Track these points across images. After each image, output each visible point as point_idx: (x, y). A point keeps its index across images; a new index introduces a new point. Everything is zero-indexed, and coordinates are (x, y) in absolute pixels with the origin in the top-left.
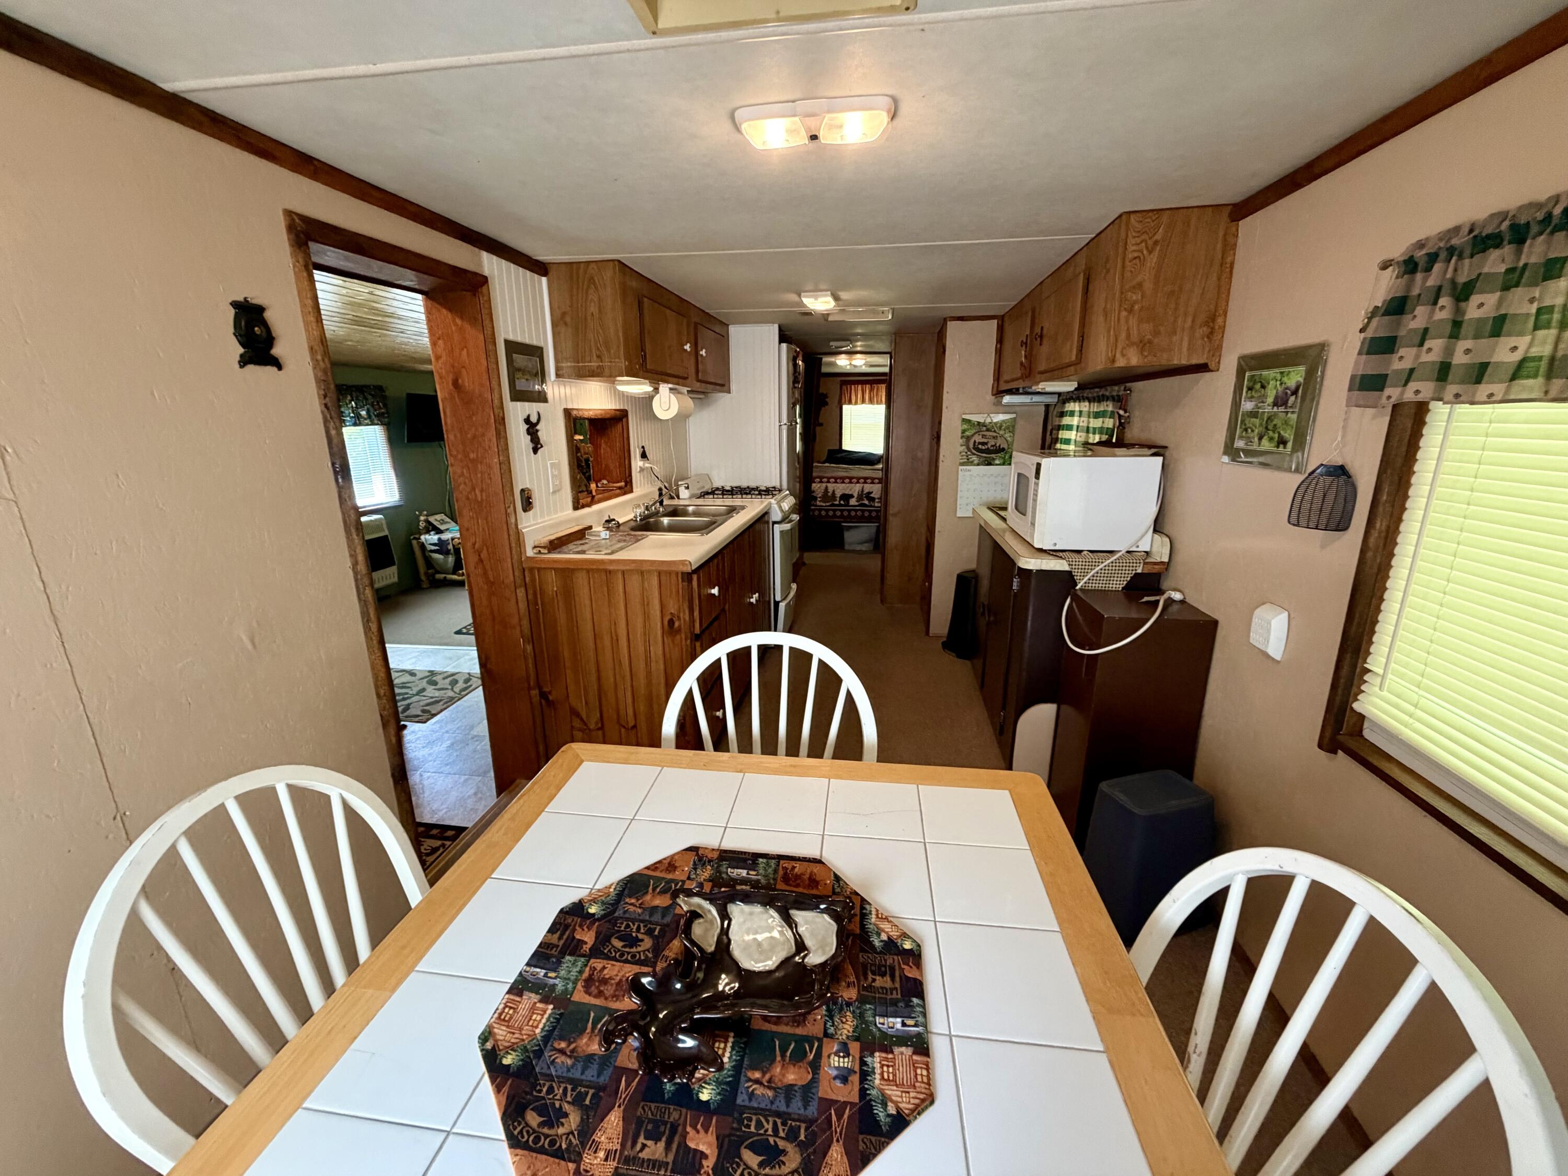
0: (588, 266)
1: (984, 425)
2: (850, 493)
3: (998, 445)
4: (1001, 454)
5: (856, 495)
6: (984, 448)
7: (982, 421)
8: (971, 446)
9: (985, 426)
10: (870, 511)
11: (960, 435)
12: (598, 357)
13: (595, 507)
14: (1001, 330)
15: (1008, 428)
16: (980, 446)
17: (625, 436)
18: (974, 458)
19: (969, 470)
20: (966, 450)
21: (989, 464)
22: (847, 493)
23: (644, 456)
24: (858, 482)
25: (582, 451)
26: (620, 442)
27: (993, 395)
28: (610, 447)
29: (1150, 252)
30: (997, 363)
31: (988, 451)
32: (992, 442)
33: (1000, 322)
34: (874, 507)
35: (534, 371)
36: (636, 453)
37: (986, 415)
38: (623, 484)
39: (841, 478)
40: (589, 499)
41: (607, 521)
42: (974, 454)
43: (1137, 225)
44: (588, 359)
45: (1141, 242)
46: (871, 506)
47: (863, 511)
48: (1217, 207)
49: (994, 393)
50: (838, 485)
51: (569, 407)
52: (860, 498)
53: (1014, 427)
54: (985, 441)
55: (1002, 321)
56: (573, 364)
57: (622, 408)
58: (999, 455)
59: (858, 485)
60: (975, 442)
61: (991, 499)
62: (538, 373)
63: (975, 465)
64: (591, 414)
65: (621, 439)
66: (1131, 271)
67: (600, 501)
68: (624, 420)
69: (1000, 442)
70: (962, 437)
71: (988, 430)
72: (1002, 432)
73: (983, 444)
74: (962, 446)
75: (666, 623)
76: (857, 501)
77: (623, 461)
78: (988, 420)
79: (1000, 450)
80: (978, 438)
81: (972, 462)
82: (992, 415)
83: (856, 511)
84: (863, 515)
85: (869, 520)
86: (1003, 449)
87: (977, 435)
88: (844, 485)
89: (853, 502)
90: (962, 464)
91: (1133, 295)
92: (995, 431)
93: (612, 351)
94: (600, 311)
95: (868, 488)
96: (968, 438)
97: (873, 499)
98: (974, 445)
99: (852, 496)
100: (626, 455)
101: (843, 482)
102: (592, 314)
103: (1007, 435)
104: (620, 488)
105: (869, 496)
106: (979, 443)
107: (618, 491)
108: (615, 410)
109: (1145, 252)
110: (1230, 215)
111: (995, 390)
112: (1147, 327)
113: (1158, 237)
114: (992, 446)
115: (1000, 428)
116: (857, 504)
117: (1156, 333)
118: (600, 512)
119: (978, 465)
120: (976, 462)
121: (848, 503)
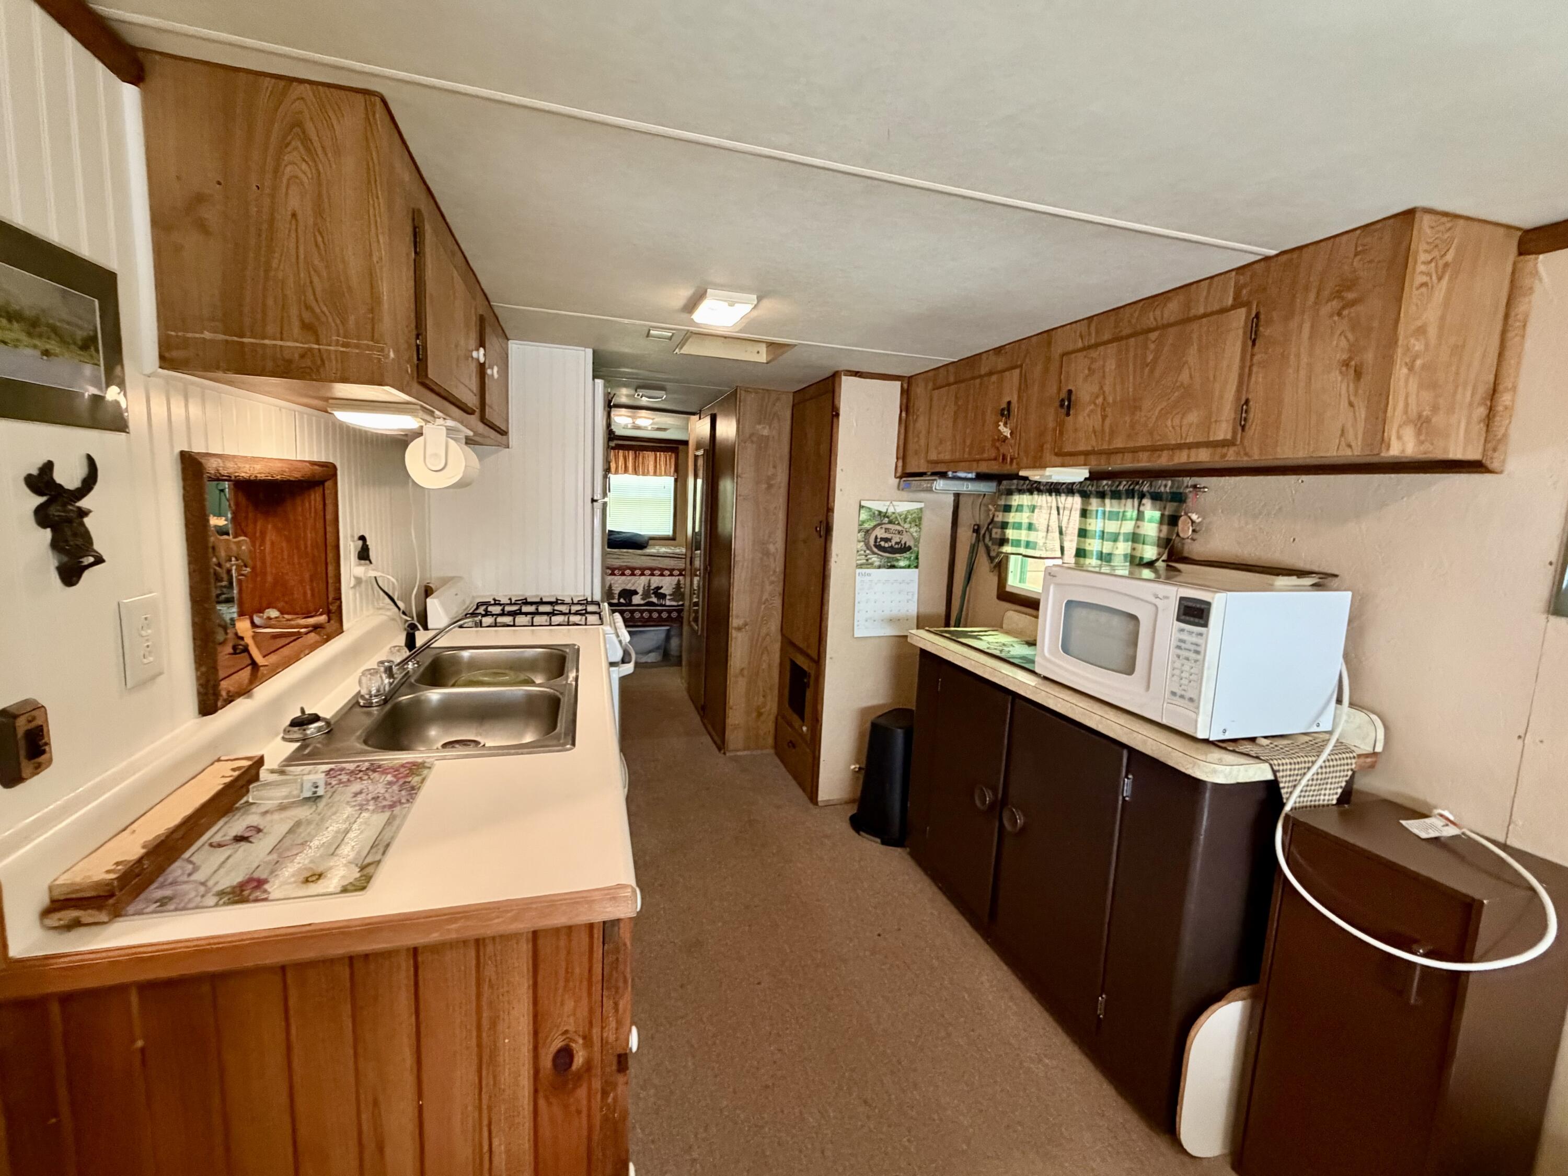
0: (284, 93)
1: (885, 515)
2: (633, 588)
3: (903, 542)
4: (907, 555)
5: (640, 591)
6: (887, 545)
7: (884, 510)
8: (872, 542)
9: (888, 517)
10: (660, 612)
11: (856, 528)
12: (307, 327)
13: (265, 692)
14: (906, 393)
15: (914, 520)
16: (882, 543)
17: (329, 517)
18: (875, 559)
19: (869, 575)
20: (865, 548)
21: (893, 567)
22: (628, 588)
23: (364, 555)
24: (642, 574)
25: (223, 554)
26: (314, 528)
27: (896, 477)
28: (288, 540)
29: (1440, 279)
30: (902, 437)
31: (892, 550)
32: (896, 539)
33: (905, 386)
34: (665, 606)
35: (80, 334)
36: (348, 549)
37: (888, 503)
38: (323, 618)
39: (619, 568)
40: (246, 673)
41: (296, 723)
42: (874, 553)
43: (1428, 231)
44: (271, 329)
45: (1432, 260)
46: (662, 605)
47: (650, 612)
48: (1508, 227)
49: (898, 475)
50: (616, 578)
51: (197, 448)
52: (646, 594)
53: (920, 519)
54: (888, 536)
55: (908, 385)
56: (221, 337)
57: (323, 460)
58: (905, 555)
59: (643, 577)
60: (876, 538)
61: (895, 612)
62: (94, 339)
63: (875, 568)
64: (246, 471)
65: (320, 525)
66: (1417, 305)
67: (275, 670)
68: (328, 484)
69: (906, 539)
70: (859, 531)
71: (890, 522)
72: (907, 526)
73: (887, 540)
74: (859, 541)
75: (547, 1062)
76: (643, 599)
77: (321, 568)
78: (891, 510)
79: (905, 549)
80: (880, 533)
81: (872, 564)
82: (894, 503)
83: (642, 612)
84: (651, 617)
85: (659, 622)
86: (910, 548)
87: (878, 529)
88: (624, 577)
89: (637, 600)
90: (860, 566)
91: (1416, 343)
92: (899, 524)
93: (352, 318)
94: (319, 211)
95: (656, 581)
96: (867, 532)
97: (663, 596)
98: (876, 542)
99: (635, 593)
100: (330, 555)
101: (623, 574)
102: (294, 215)
103: (913, 530)
104: (316, 628)
105: (657, 592)
106: (882, 539)
107: (313, 637)
108: (313, 463)
109: (1434, 277)
110: (1521, 243)
111: (900, 470)
112: (1427, 396)
113: (1449, 257)
114: (897, 543)
115: (905, 520)
116: (642, 602)
117: (1435, 409)
118: (277, 703)
119: (879, 567)
120: (877, 564)
121: (631, 600)
